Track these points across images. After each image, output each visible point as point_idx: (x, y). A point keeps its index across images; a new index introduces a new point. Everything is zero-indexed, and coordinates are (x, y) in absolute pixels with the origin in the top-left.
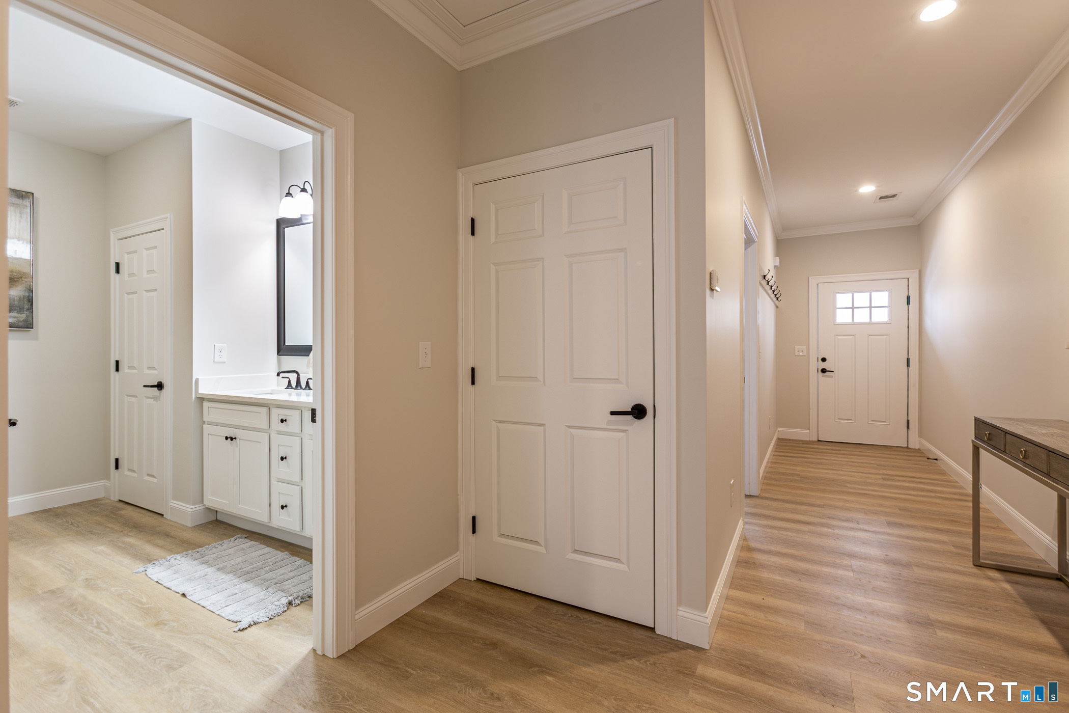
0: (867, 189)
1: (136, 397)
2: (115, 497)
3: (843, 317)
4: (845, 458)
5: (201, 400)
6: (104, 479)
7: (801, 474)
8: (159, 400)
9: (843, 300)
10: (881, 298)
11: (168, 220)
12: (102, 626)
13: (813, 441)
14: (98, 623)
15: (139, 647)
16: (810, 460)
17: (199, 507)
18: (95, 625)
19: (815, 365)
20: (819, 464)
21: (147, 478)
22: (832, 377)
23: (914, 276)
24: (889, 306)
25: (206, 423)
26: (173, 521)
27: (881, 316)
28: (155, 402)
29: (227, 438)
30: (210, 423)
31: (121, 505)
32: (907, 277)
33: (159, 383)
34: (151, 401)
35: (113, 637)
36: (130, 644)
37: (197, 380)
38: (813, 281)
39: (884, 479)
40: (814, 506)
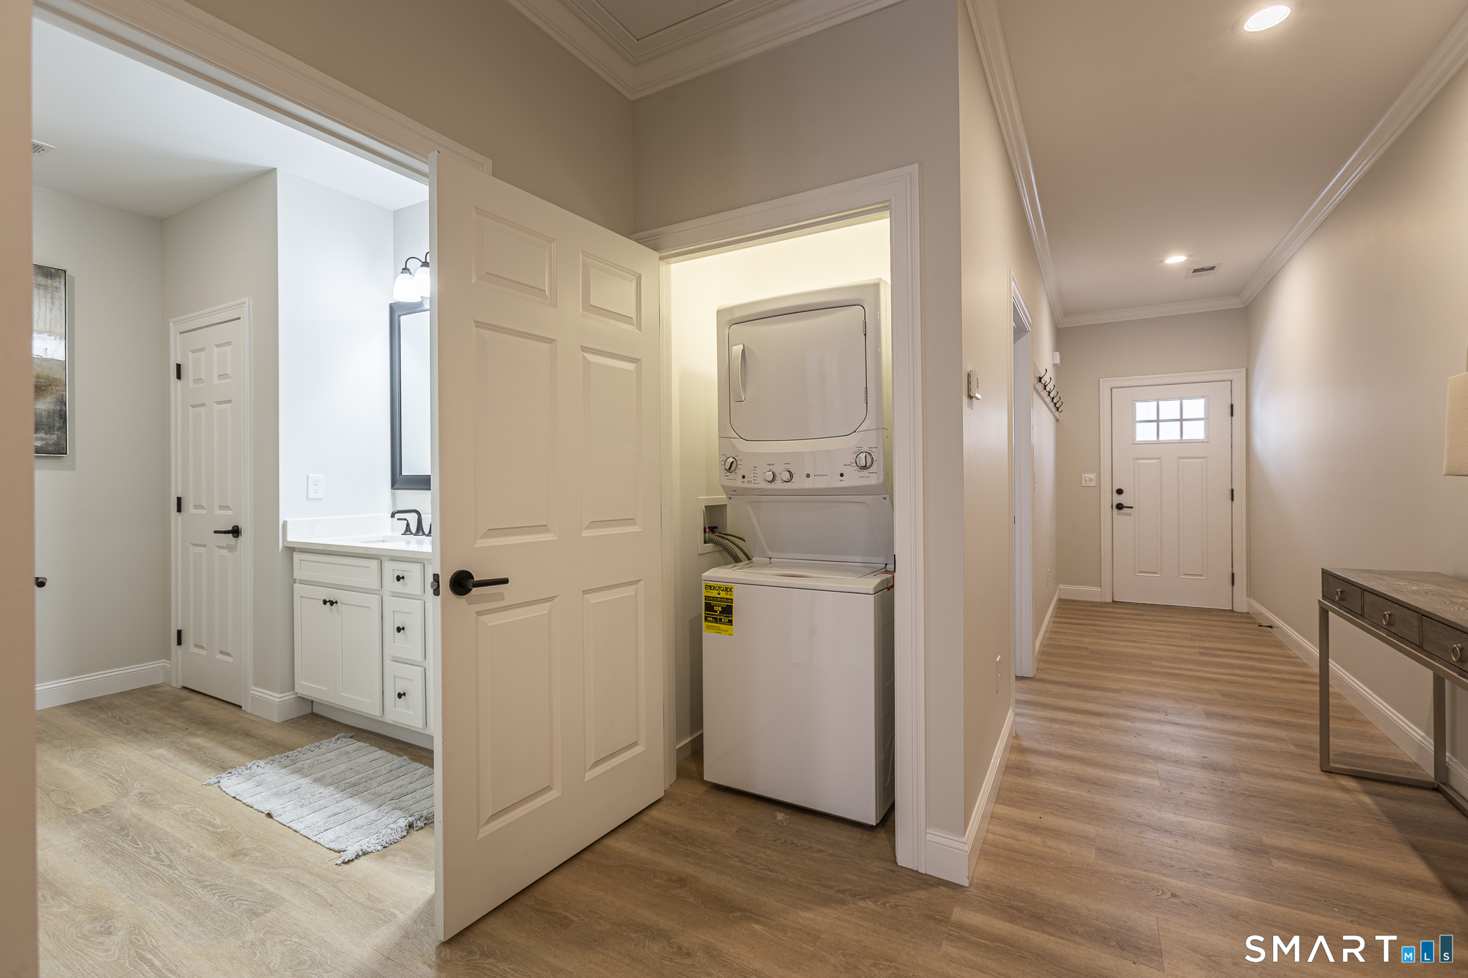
0: (1176, 259)
1: (205, 546)
2: (177, 682)
3: (1145, 433)
4: (1149, 625)
5: (291, 550)
6: (163, 659)
7: (1090, 647)
8: (236, 551)
9: (1145, 410)
10: (1196, 407)
11: (246, 305)
12: (162, 857)
13: (1106, 603)
14: (156, 852)
15: (211, 885)
16: (1101, 628)
17: (288, 696)
18: (154, 855)
19: (1107, 499)
20: (1114, 633)
21: (219, 657)
22: (1130, 515)
23: (1239, 376)
24: (1206, 419)
25: (297, 581)
26: (254, 715)
27: (1196, 431)
28: (229, 554)
29: (325, 602)
30: (303, 582)
31: (185, 693)
32: (1230, 379)
33: (236, 528)
34: (224, 552)
35: (177, 872)
36: (199, 882)
37: (285, 523)
38: (1105, 385)
39: (1201, 654)
40: (1109, 691)
